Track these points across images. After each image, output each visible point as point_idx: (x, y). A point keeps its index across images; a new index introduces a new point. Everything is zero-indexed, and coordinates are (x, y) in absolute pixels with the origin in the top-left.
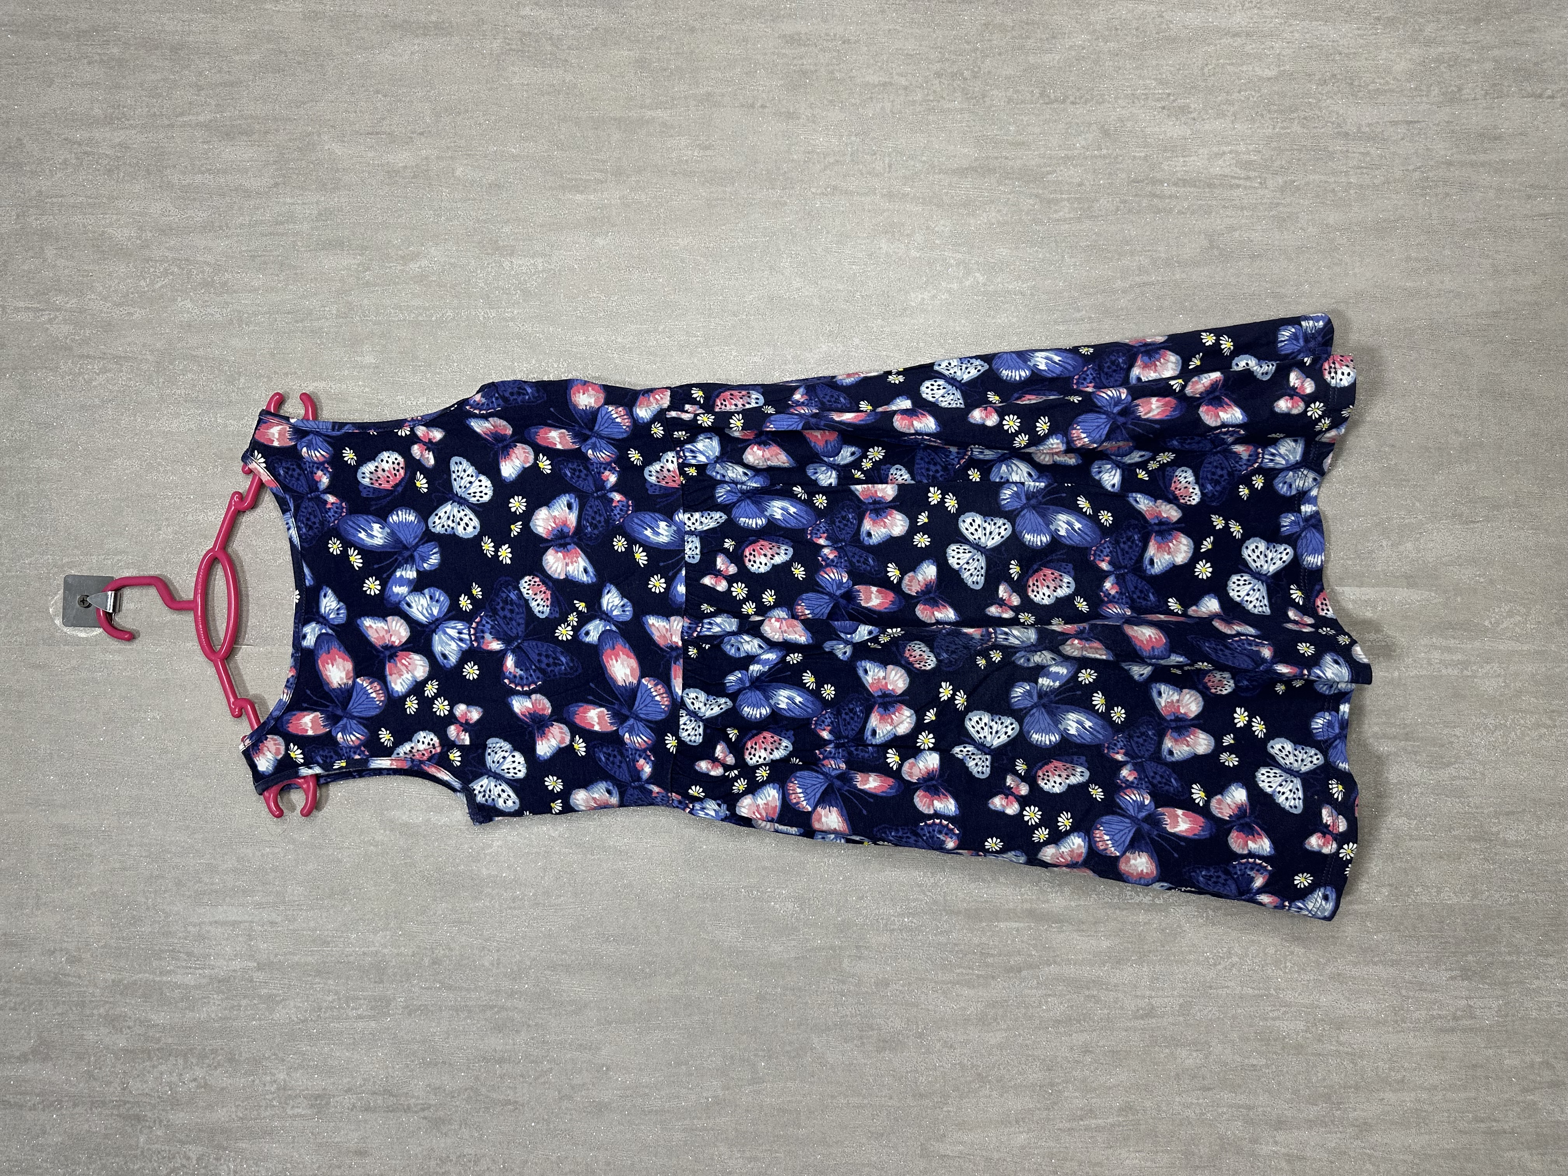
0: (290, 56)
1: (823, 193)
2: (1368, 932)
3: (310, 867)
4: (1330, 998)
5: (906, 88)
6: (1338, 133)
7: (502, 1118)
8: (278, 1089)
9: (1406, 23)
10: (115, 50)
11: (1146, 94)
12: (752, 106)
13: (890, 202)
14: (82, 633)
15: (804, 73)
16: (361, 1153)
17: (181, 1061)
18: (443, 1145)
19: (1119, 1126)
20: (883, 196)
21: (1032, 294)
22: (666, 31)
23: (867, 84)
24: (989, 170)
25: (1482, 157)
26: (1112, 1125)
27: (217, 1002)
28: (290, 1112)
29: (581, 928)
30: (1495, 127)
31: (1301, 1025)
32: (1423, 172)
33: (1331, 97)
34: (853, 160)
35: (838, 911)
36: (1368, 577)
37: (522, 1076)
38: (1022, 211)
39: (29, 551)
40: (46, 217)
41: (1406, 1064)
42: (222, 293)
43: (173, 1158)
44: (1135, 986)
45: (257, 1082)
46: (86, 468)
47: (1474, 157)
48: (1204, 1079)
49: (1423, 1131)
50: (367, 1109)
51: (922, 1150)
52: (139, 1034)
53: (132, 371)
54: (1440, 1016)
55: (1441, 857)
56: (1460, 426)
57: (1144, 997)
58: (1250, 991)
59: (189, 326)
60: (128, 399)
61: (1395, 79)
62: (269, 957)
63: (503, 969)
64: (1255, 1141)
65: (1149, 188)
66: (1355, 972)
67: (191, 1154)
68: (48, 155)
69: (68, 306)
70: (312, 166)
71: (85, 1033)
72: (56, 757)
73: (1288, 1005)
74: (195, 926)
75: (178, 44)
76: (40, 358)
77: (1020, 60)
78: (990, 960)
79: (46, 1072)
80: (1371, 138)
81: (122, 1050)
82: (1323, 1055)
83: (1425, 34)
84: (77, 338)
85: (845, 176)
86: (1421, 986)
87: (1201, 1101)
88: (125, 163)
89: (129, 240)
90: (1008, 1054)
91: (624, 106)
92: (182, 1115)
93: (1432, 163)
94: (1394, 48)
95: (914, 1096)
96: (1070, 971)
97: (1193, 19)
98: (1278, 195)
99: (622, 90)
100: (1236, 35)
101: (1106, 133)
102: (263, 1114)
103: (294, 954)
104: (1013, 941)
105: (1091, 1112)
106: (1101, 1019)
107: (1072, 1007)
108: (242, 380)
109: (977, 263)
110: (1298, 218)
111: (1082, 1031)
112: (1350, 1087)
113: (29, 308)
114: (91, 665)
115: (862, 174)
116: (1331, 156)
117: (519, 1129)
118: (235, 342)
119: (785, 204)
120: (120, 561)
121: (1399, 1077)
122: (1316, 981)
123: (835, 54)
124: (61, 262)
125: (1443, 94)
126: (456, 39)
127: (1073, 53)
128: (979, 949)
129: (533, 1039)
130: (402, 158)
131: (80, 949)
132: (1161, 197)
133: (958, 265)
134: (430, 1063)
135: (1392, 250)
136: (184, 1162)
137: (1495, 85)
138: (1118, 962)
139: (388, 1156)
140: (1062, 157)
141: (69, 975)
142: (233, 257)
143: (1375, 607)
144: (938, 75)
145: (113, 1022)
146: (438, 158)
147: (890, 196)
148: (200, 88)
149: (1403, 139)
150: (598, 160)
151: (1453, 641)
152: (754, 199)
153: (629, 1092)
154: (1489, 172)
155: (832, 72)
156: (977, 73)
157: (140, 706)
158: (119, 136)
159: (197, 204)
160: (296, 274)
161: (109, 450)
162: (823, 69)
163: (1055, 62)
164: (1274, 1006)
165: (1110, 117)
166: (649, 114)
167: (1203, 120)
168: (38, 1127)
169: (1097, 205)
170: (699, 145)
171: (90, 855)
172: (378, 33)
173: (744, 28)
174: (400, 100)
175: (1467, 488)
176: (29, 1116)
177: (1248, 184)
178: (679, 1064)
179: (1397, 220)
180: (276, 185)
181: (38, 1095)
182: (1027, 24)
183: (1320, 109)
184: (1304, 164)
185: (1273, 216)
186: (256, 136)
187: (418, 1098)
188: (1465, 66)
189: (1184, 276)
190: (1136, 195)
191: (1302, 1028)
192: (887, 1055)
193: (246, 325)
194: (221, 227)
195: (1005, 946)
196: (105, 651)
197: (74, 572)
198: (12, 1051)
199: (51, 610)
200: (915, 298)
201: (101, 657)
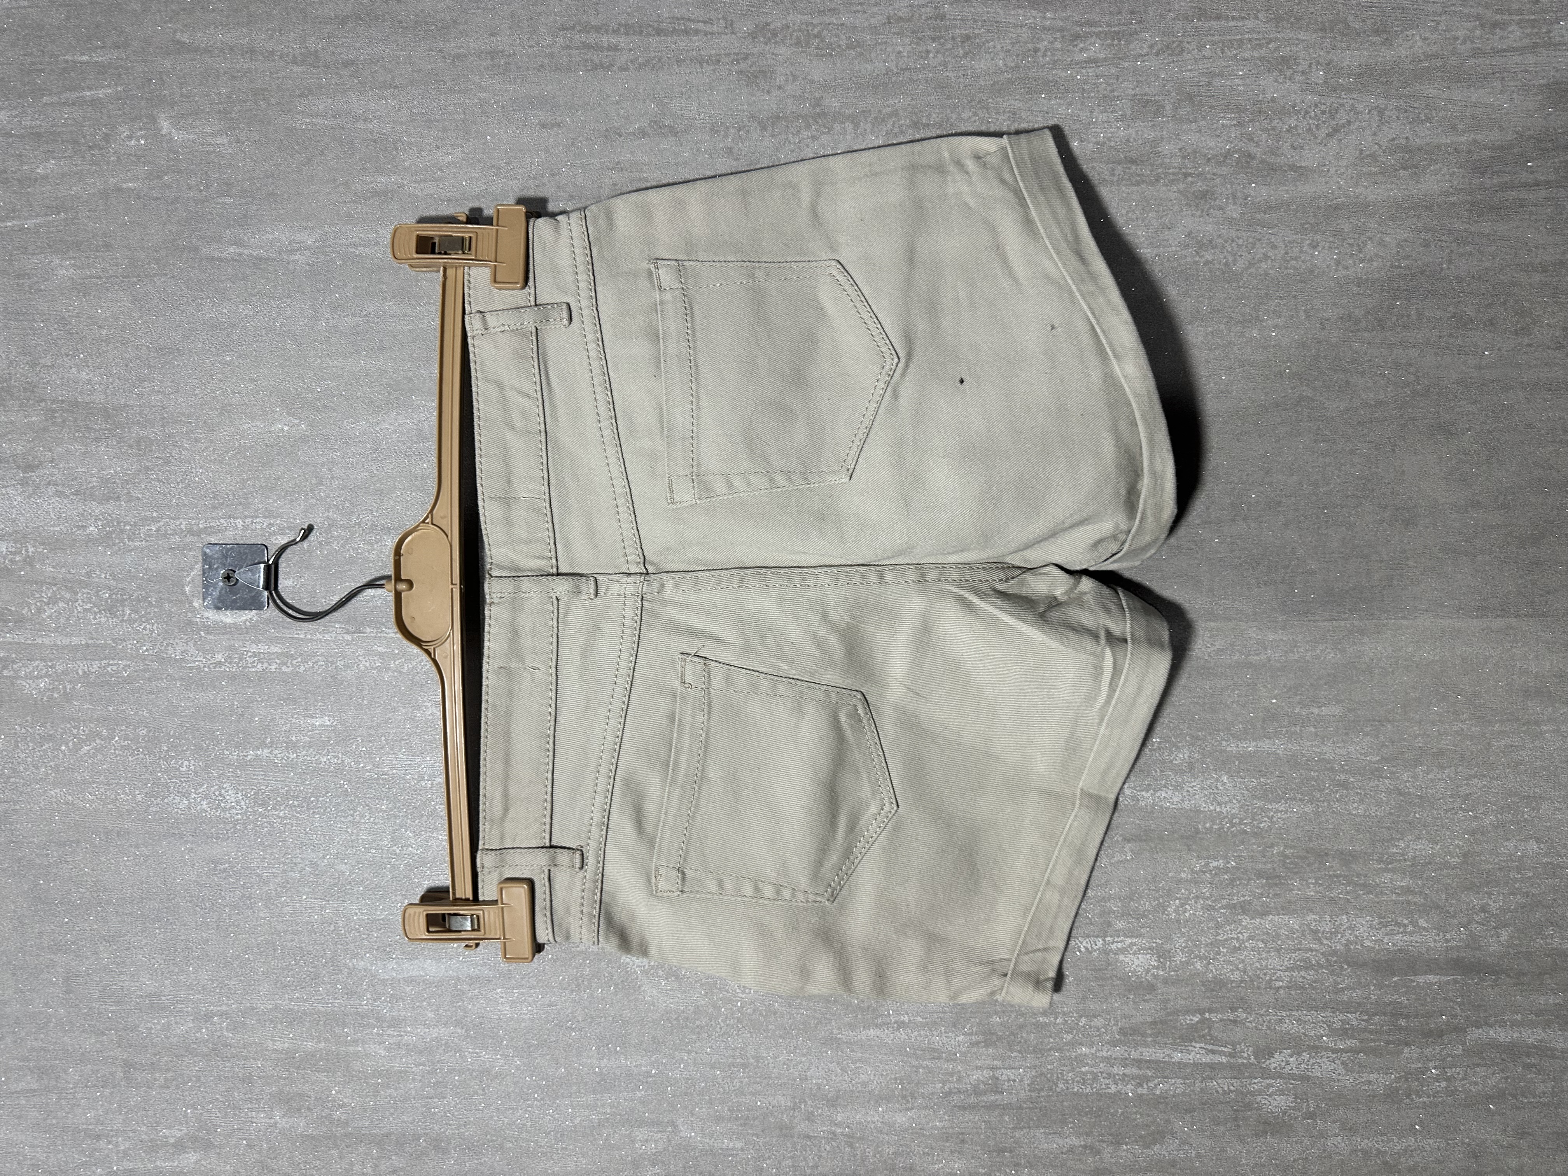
14: (228, 617)
21: (1470, 152)
76: (157, 261)
78: (1403, 1022)
104: (1434, 999)
106: (1544, 1093)
107: (1506, 1078)
109: (1397, 109)
114: (241, 659)
120: (272, 525)
128: (1389, 1009)
147: (1278, 19)
195: (1422, 1005)
196: (257, 642)
197: (213, 541)
198: (166, 1137)
199: (187, 589)
200: (1310, 158)
201: (254, 648)
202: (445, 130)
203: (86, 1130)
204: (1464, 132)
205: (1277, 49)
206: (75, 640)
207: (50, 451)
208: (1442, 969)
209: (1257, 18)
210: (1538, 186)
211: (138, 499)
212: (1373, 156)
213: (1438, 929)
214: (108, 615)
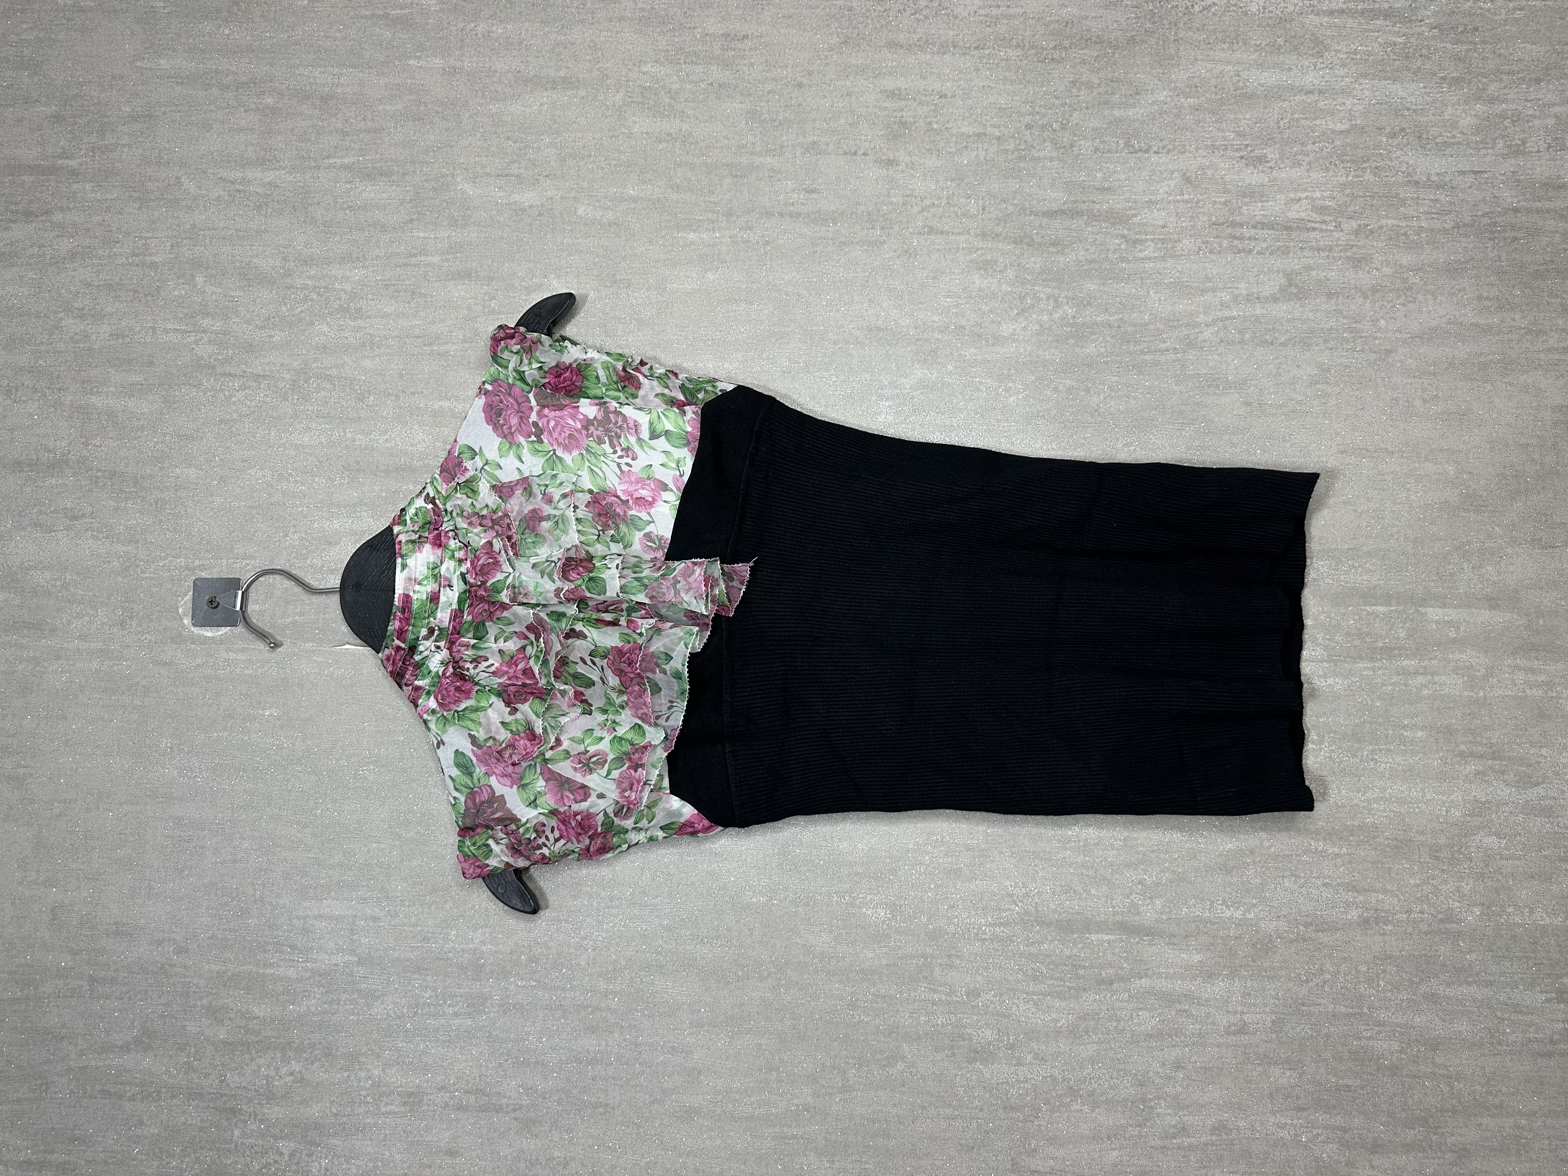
0: (430, 106)
1: (920, 233)
2: (1461, 952)
3: (415, 863)
4: (1424, 1018)
5: (999, 138)
6: (1409, 181)
7: (592, 1121)
8: (372, 1085)
9: (1469, 83)
10: (270, 100)
11: (1225, 145)
12: (855, 153)
13: (983, 241)
14: (208, 633)
15: (903, 124)
16: (452, 1153)
17: (279, 1055)
18: (532, 1147)
19: (1212, 1145)
20: (977, 236)
21: (1119, 327)
22: (776, 86)
23: (963, 134)
24: (1077, 212)
25: (1548, 205)
26: (1206, 1145)
27: (317, 996)
28: (384, 1110)
29: (677, 928)
30: (1559, 177)
31: (1396, 1046)
32: (1491, 218)
33: (1401, 149)
34: (948, 203)
35: (929, 919)
36: (1450, 599)
37: (614, 1078)
38: (1108, 250)
39: (163, 554)
40: (198, 248)
41: (1504, 1089)
42: (355, 319)
43: (266, 1153)
44: (1227, 1001)
45: (353, 1077)
46: (221, 478)
47: (1539, 204)
48: (1298, 1098)
49: (1523, 1158)
50: (460, 1108)
51: (1013, 1165)
52: (240, 1027)
53: (269, 389)
54: (1537, 1040)
55: (1532, 877)
56: (1536, 456)
57: (1236, 1012)
58: (1343, 1009)
59: (324, 349)
60: (264, 414)
61: (1462, 133)
62: (370, 952)
63: (598, 969)
64: (1351, 1164)
65: (1229, 231)
66: (1449, 992)
67: (284, 1151)
68: (204, 192)
69: (214, 328)
70: (445, 204)
71: (187, 1023)
72: (176, 750)
73: (1383, 1024)
74: (299, 919)
75: (328, 95)
76: (185, 375)
77: (1106, 113)
78: (1081, 972)
79: (147, 1061)
80: (1441, 186)
81: (222, 1042)
82: (1418, 1077)
83: (1488, 92)
84: (220, 357)
85: (940, 217)
86: (1517, 1008)
87: (1295, 1122)
88: (273, 201)
89: (273, 269)
90: (1099, 1068)
91: (735, 153)
92: (277, 1109)
93: (1499, 210)
94: (1460, 106)
95: (1005, 1108)
96: (1162, 985)
97: (1270, 78)
98: (1352, 237)
99: (734, 138)
100: (1310, 92)
101: (1188, 180)
102: (357, 1110)
103: (394, 950)
104: (1105, 953)
105: (1183, 1130)
106: (1193, 1034)
107: (1163, 1021)
108: (372, 398)
109: (1066, 297)
110: (1372, 259)
111: (1173, 1046)
112: (1448, 1112)
113: (177, 330)
114: (215, 663)
115: (957, 216)
116: (1403, 202)
117: (608, 1133)
118: (367, 364)
119: (885, 242)
120: (248, 565)
121: (1497, 1101)
122: (1409, 1000)
123: (933, 107)
124: (209, 289)
125: (1508, 147)
126: (582, 93)
127: (1156, 107)
128: (1071, 960)
129: (625, 1040)
130: (527, 198)
131: (187, 940)
132: (1241, 238)
133: (1048, 299)
134: (523, 1062)
135: (1464, 289)
136: (277, 1158)
137: (1557, 139)
138: (1210, 977)
139: (478, 1157)
140: (1147, 202)
141: (175, 965)
142: (367, 286)
143: (1458, 628)
144: (1028, 127)
145: (215, 1014)
146: (562, 198)
147: (984, 235)
148: (346, 134)
149: (1470, 187)
150: (710, 202)
151: (1536, 663)
152: (855, 238)
153: (719, 1098)
154: (1554, 219)
155: (930, 124)
156: (1066, 125)
157: (259, 703)
158: (270, 176)
159: (337, 238)
160: (426, 301)
161: (244, 461)
162: (921, 121)
163: (1139, 116)
164: (1368, 1025)
165: (1191, 165)
166: (758, 160)
167: (1280, 168)
168: (136, 1118)
169: (1179, 246)
170: (804, 189)
171: (202, 847)
172: (510, 86)
173: (847, 83)
174: (528, 146)
175: (1545, 515)
176: (128, 1106)
177: (1324, 227)
178: (770, 1070)
179: (1467, 262)
180: (411, 220)
181: (137, 1085)
182: (1112, 81)
183: (1391, 160)
184: (1377, 210)
185: (1348, 257)
186: (394, 178)
187: (510, 1098)
188: (1528, 122)
189: (1265, 312)
190: (1217, 237)
191: (1396, 1047)
192: (978, 1065)
193: (378, 347)
194: (358, 258)
195: (1096, 958)
196: (229, 650)
197: (204, 575)
198: (115, 1040)
199: (180, 610)
200: (1006, 329)
201: (225, 655)
202: (398, 291)
203: (52, 1033)
204: (1114, 314)
205: (982, 255)
206: (93, 645)
207: (91, 505)
208: (1111, 930)
209: (969, 234)
210: (1168, 351)
211: (151, 542)
212: (1050, 328)
213: (1107, 897)
214: (120, 627)
